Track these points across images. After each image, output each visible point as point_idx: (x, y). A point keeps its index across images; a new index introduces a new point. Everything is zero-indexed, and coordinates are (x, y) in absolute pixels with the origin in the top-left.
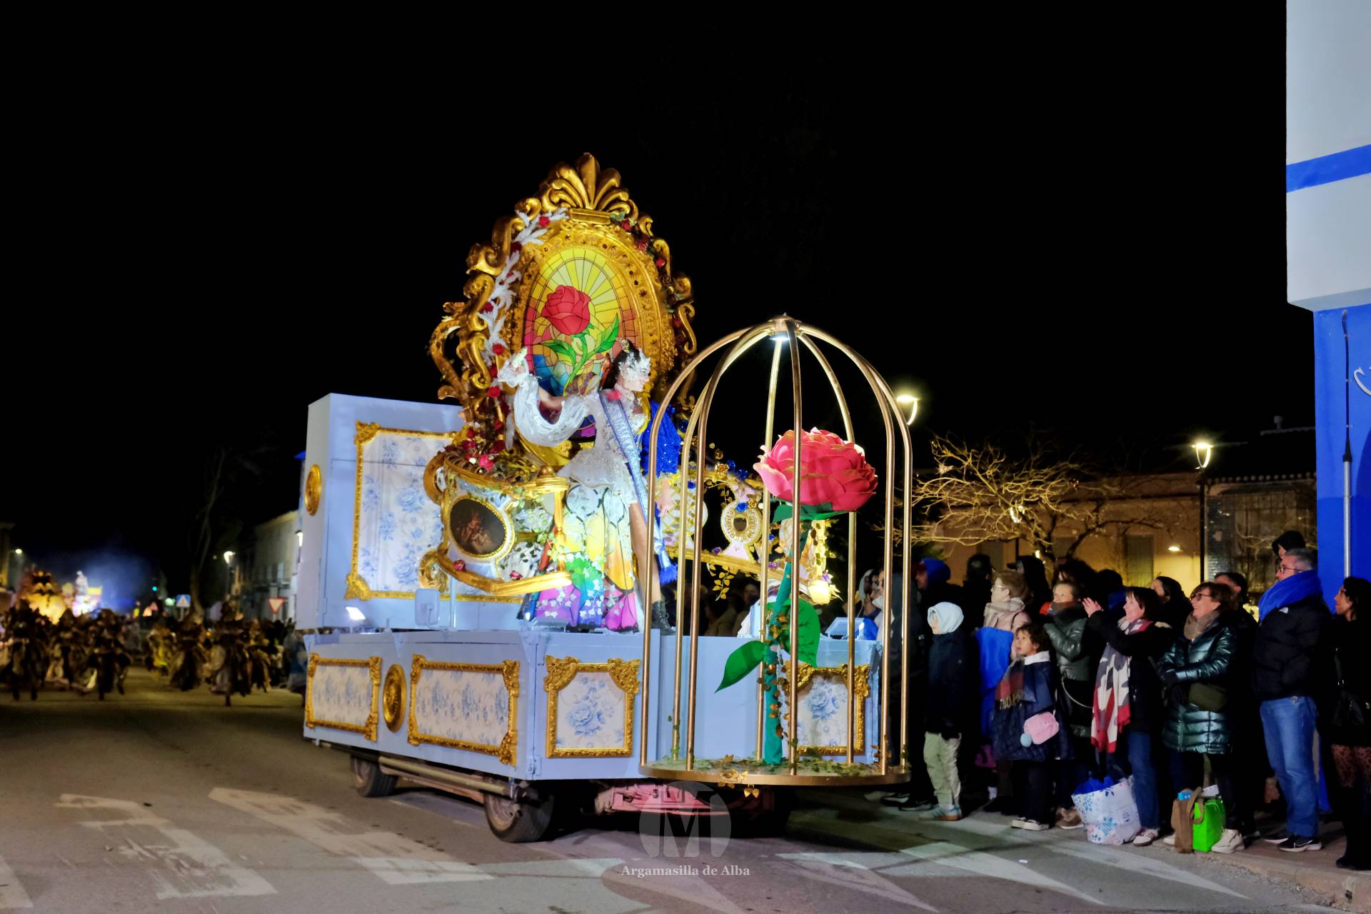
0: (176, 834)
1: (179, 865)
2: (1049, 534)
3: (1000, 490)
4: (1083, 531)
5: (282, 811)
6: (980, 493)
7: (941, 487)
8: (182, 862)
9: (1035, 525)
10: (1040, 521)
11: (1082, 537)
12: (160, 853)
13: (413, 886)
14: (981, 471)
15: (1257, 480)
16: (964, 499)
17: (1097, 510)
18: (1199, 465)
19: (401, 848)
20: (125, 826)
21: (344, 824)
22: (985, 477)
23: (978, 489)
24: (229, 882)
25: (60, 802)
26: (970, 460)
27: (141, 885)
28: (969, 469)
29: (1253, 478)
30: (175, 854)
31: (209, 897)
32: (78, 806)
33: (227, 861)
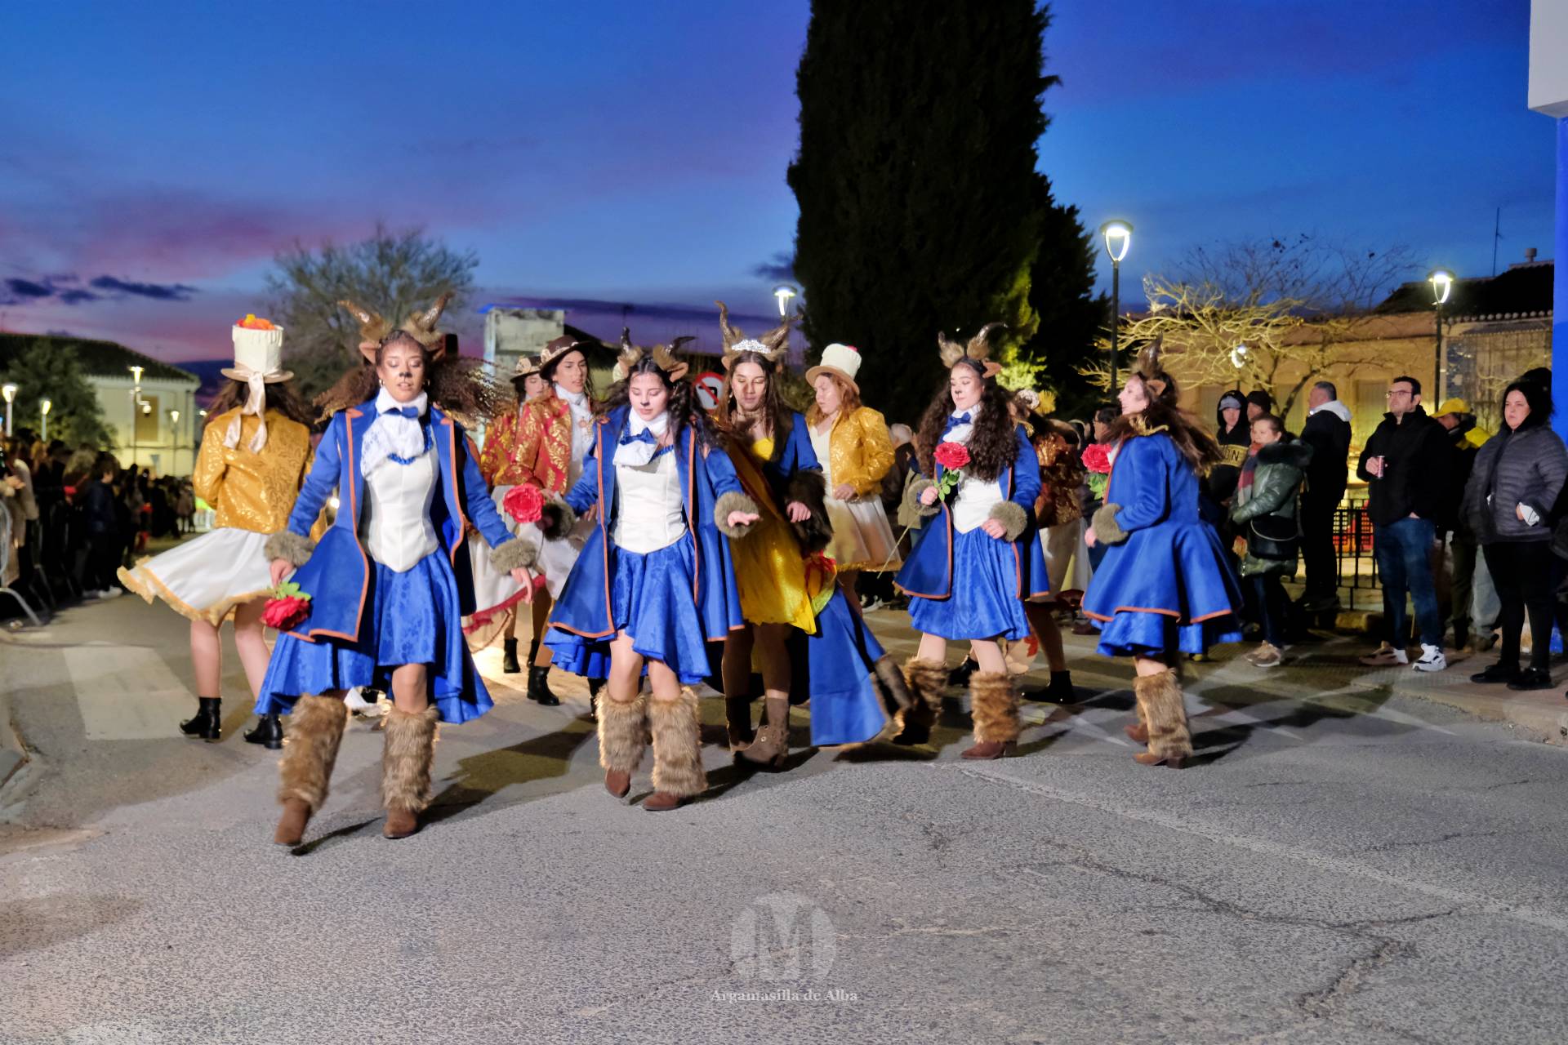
2: (1270, 377)
3: (1218, 329)
4: (1308, 372)
6: (1196, 333)
7: (1154, 327)
9: (1254, 368)
10: (1259, 362)
11: (1305, 379)
14: (1198, 309)
15: (1503, 318)
16: (1178, 339)
17: (1322, 350)
18: (1435, 300)
22: (1201, 315)
23: (1194, 328)
26: (1184, 297)
28: (1183, 307)
29: (1499, 316)
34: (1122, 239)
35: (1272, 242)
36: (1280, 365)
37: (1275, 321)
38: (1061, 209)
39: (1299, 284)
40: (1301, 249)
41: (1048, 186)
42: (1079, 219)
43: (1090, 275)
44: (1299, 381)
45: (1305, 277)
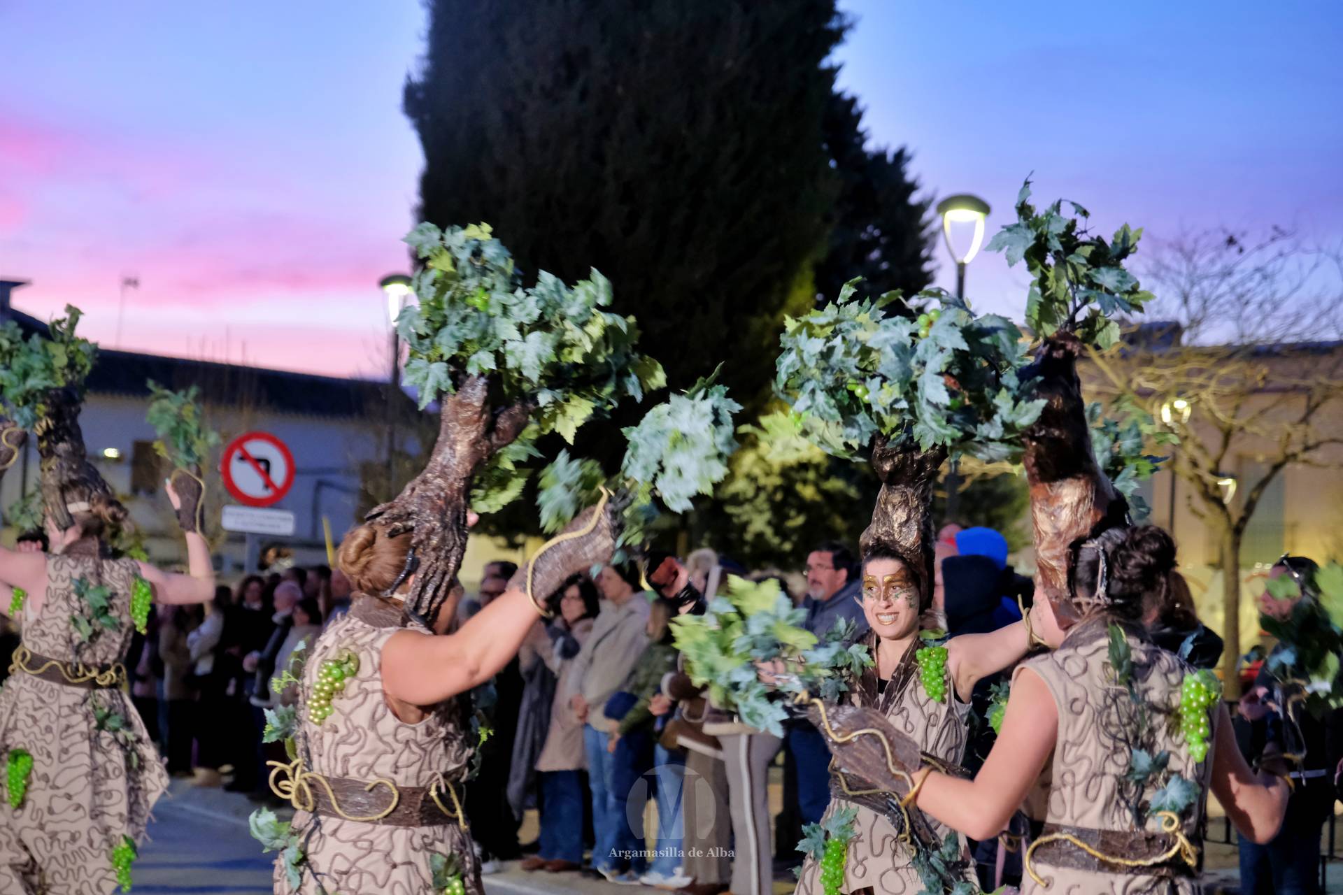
34: (972, 225)
35: (1223, 238)
36: (1235, 446)
37: (1223, 372)
38: (880, 156)
39: (1268, 307)
40: (1272, 250)
41: (859, 116)
42: (912, 172)
43: (927, 267)
44: (1265, 470)
45: (1278, 296)
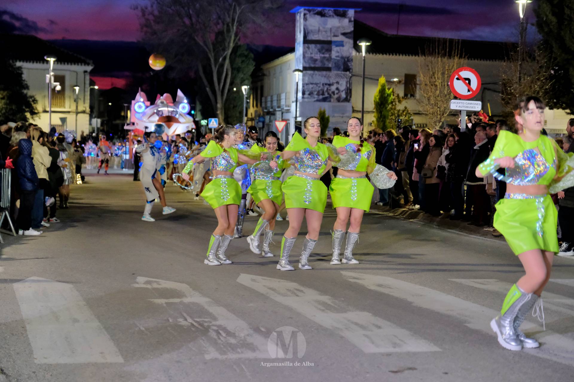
0: (216, 310)
1: (218, 333)
5: (289, 293)
8: (221, 332)
12: (206, 324)
13: (382, 354)
19: (374, 324)
20: (181, 303)
21: (332, 304)
24: (252, 348)
25: (137, 283)
27: (194, 349)
30: (215, 326)
31: (240, 359)
32: (149, 286)
33: (251, 332)
